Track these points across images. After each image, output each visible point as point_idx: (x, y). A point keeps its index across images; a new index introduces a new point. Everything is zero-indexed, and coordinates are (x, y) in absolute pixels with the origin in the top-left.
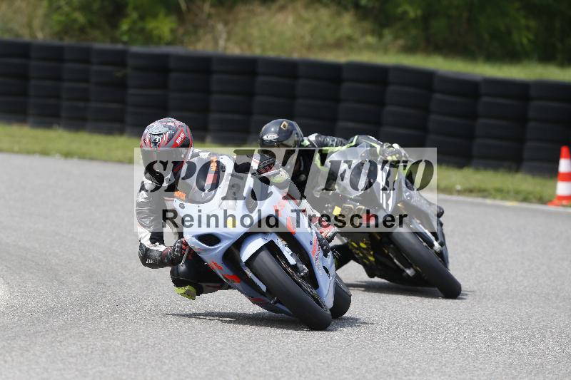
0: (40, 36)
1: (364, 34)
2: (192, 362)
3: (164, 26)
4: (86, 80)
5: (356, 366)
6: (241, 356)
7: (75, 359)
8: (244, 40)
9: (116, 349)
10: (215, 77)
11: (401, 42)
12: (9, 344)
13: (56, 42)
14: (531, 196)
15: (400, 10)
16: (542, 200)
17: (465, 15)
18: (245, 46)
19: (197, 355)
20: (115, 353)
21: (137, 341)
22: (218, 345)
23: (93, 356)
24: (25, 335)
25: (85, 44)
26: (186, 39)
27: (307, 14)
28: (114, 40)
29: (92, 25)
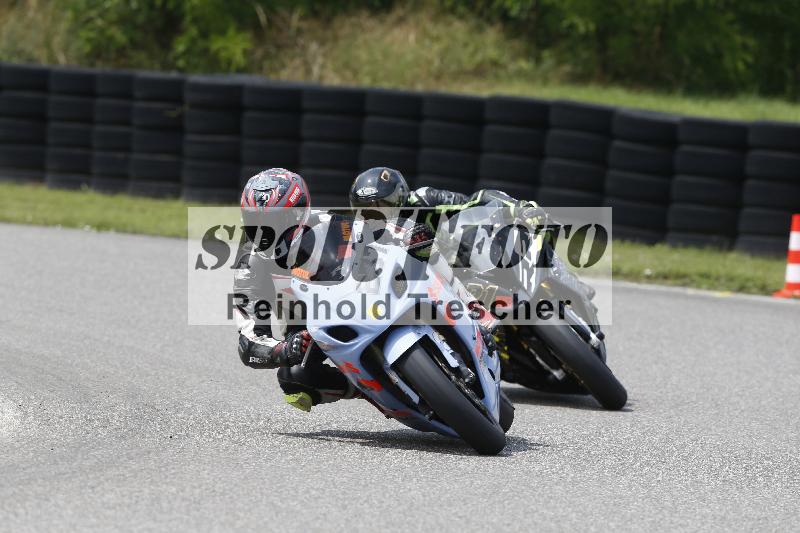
0: (63, 61)
1: (515, 57)
2: (277, 516)
3: (235, 46)
4: (128, 123)
5: (506, 522)
6: (345, 507)
7: (113, 511)
8: (347, 65)
9: (171, 497)
10: (307, 117)
11: (567, 68)
12: (21, 490)
13: (86, 69)
14: (750, 284)
15: (565, 23)
16: (765, 290)
17: (657, 30)
18: (348, 74)
19: (284, 506)
20: (169, 502)
21: (200, 486)
22: (314, 492)
23: (139, 507)
24: (44, 479)
25: (125, 72)
26: (266, 64)
27: (436, 30)
28: (167, 66)
29: (135, 45)
